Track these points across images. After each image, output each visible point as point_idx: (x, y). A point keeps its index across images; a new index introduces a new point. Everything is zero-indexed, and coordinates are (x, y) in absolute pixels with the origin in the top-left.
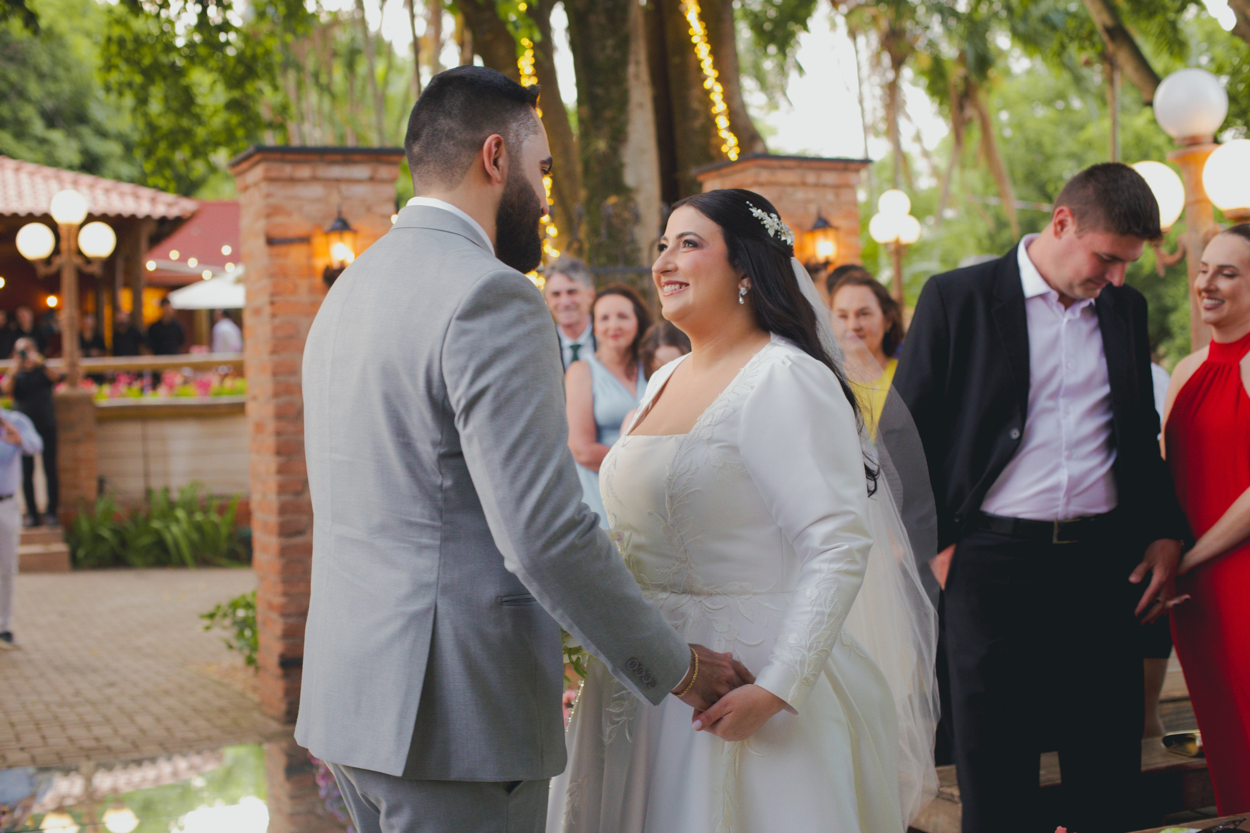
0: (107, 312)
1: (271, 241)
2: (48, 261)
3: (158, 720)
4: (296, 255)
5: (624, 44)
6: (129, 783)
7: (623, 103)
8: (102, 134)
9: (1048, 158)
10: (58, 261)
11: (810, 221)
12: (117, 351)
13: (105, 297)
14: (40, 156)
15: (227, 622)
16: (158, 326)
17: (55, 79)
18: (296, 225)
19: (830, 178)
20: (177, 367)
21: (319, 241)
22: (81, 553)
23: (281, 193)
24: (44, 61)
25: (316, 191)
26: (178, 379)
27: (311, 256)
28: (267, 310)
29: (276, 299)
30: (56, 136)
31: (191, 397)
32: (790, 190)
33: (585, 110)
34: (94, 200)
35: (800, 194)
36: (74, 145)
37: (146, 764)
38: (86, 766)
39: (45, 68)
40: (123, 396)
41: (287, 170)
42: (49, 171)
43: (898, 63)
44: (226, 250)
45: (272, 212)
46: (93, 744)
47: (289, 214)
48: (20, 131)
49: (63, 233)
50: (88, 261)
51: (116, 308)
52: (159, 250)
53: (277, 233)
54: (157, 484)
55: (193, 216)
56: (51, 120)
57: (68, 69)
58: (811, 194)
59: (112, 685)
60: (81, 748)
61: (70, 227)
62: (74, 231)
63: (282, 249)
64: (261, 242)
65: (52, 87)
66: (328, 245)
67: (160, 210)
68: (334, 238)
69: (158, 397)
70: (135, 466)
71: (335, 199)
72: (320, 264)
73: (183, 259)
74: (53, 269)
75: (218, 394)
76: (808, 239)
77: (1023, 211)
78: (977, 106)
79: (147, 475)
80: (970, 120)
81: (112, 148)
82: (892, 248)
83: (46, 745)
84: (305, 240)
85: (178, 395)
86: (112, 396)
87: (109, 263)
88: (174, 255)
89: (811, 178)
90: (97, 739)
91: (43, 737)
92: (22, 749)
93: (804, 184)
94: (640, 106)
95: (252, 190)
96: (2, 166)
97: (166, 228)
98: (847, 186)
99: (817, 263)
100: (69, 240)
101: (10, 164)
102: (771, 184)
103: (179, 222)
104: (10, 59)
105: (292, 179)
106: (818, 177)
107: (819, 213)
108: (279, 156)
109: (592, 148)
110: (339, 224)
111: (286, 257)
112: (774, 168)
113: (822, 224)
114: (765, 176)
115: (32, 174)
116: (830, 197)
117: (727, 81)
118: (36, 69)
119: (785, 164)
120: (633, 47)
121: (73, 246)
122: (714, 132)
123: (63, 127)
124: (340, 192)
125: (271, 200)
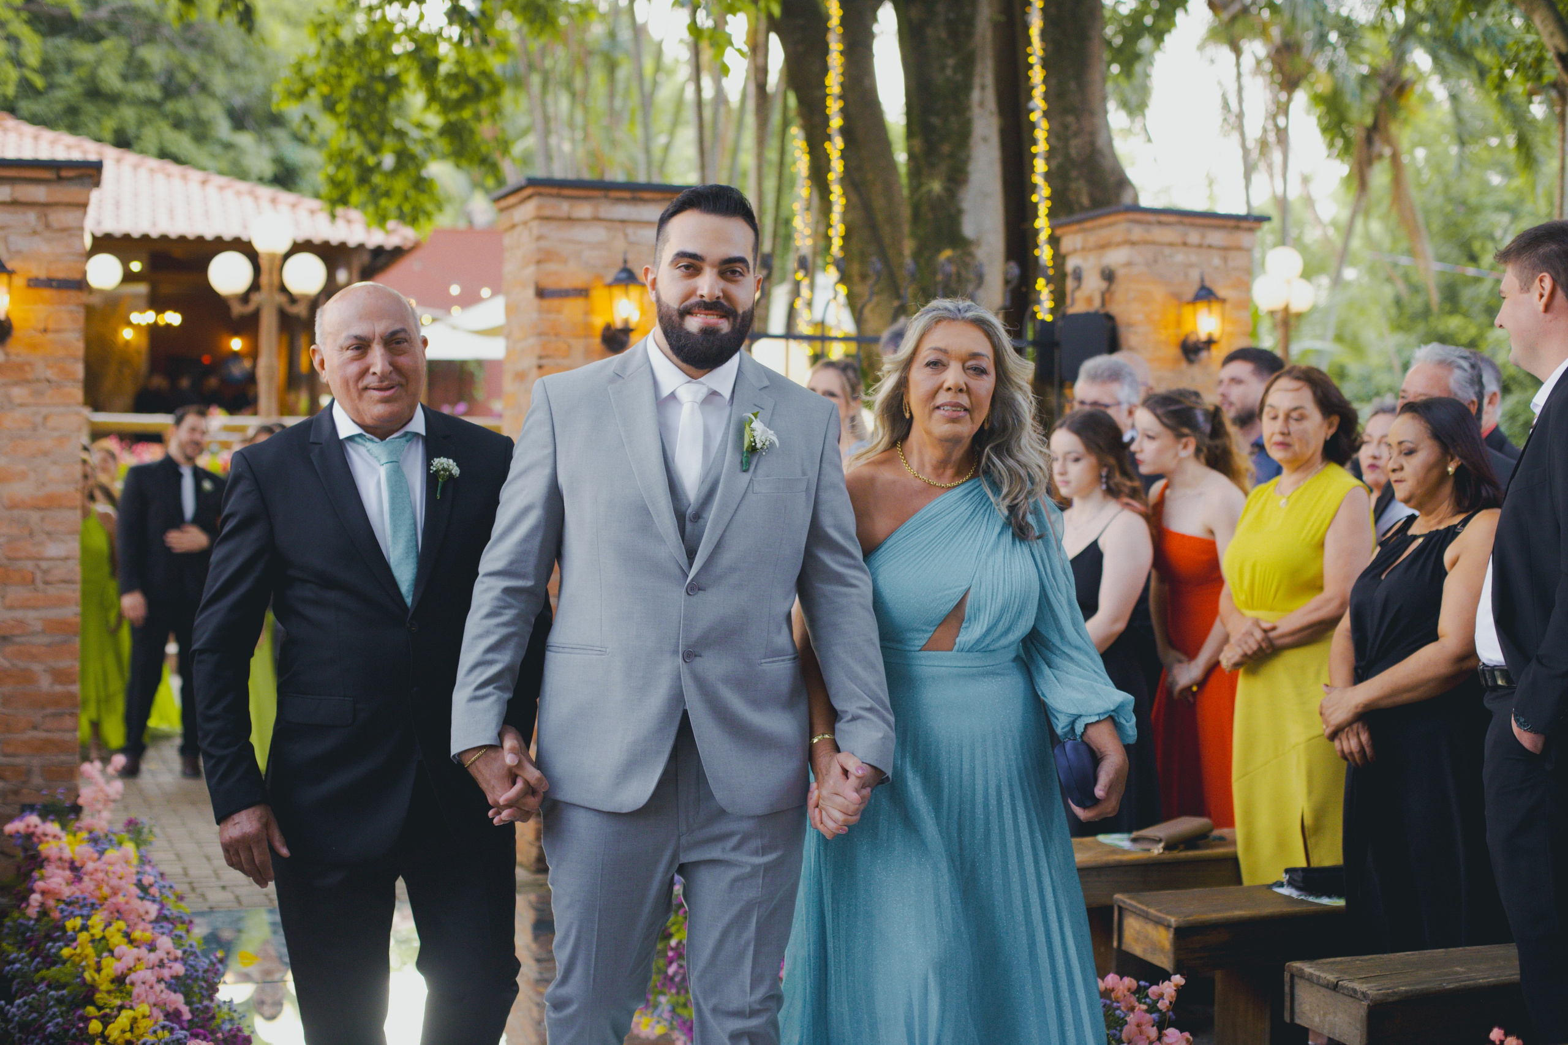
1: (541, 293)
2: (245, 298)
4: (572, 309)
5: (967, 64)
7: (963, 136)
8: (302, 141)
9: (1474, 210)
10: (256, 298)
11: (1191, 291)
14: (224, 165)
17: (247, 71)
18: (571, 275)
19: (1216, 238)
21: (599, 295)
23: (555, 234)
25: (598, 233)
27: (588, 313)
28: (534, 374)
29: (544, 362)
30: (245, 140)
32: (1167, 251)
33: (917, 143)
34: (297, 223)
35: (1180, 257)
36: (267, 151)
39: (235, 57)
41: (564, 208)
42: (243, 186)
43: (1290, 83)
44: (455, 290)
45: (543, 258)
47: (565, 262)
48: (201, 133)
49: (264, 263)
50: (293, 299)
53: (549, 283)
55: (416, 246)
56: (239, 119)
57: (262, 59)
58: (1193, 258)
61: (272, 256)
62: (278, 263)
63: (555, 303)
64: (530, 292)
65: (242, 80)
66: (611, 298)
67: (376, 239)
68: (617, 291)
71: (620, 244)
72: (599, 322)
74: (250, 308)
76: (1188, 311)
77: (1442, 273)
78: (1388, 141)
80: (1380, 156)
81: (312, 157)
82: (1279, 317)
84: (583, 293)
89: (1194, 237)
92: (224, 888)
93: (1185, 244)
94: (985, 140)
95: (519, 229)
96: (184, 178)
97: (382, 260)
98: (1239, 248)
99: (1198, 340)
100: (271, 273)
101: (195, 176)
102: (1146, 243)
103: (398, 253)
104: (193, 43)
105: (570, 219)
106: (1203, 236)
107: (1202, 280)
108: (555, 191)
109: (924, 189)
110: (624, 275)
111: (559, 312)
112: (1149, 223)
113: (1205, 295)
114: (1137, 232)
115: (221, 188)
116: (1217, 261)
117: (1092, 113)
118: (223, 57)
119: (1163, 218)
120: (979, 68)
121: (276, 281)
122: (1074, 174)
123: (254, 129)
124: (626, 236)
125: (544, 244)
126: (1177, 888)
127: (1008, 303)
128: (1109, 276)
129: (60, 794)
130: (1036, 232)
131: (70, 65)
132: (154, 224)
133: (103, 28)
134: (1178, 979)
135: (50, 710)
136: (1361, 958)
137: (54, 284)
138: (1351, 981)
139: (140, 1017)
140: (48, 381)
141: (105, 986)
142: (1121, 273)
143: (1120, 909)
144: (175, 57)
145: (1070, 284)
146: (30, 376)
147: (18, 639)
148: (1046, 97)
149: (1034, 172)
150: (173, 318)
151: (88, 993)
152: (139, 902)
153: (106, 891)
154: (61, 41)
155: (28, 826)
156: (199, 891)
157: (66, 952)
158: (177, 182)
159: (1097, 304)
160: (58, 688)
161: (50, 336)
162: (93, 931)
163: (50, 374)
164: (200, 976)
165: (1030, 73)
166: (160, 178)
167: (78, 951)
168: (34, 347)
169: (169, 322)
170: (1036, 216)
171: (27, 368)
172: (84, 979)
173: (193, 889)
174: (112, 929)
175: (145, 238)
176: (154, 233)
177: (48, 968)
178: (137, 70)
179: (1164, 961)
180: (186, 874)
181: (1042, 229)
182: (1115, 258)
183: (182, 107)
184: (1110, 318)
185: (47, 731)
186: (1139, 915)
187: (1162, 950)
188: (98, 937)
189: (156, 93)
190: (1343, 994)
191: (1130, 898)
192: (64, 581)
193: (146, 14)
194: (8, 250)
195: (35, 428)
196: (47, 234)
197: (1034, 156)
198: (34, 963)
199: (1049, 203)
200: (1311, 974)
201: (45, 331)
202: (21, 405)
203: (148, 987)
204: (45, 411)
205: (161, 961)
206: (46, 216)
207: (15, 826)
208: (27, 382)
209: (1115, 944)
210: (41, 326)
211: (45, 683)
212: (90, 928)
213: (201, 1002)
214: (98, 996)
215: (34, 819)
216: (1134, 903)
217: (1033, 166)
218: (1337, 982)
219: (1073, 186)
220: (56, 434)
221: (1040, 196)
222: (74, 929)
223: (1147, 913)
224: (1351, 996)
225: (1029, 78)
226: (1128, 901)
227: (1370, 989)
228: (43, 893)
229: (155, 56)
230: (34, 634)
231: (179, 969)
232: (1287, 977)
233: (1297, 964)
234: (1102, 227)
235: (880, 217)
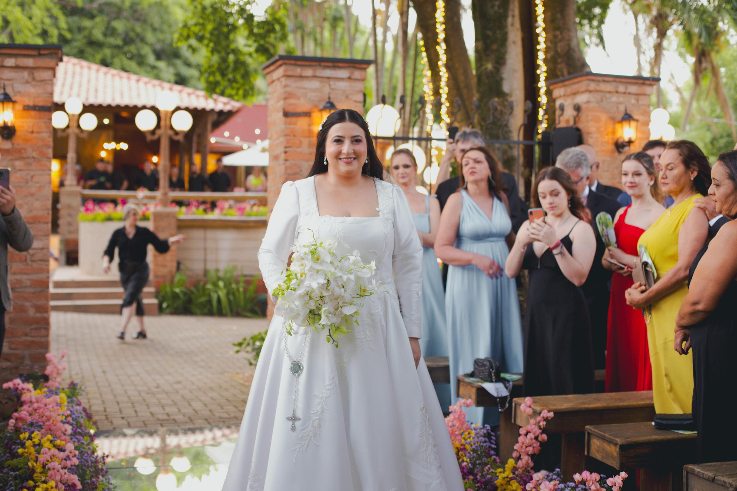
0: (186, 167)
1: (286, 114)
2: (153, 132)
3: (205, 405)
4: (302, 123)
5: (505, 5)
6: (187, 443)
7: (504, 41)
8: (188, 64)
10: (159, 132)
11: (620, 116)
12: (192, 189)
13: (186, 158)
15: (249, 349)
16: (214, 174)
17: (162, 31)
18: (302, 105)
19: (633, 89)
20: (226, 199)
21: (316, 115)
22: (165, 305)
23: (294, 85)
24: (156, 21)
25: (315, 84)
26: (226, 205)
27: (310, 124)
28: (283, 156)
29: (287, 150)
30: (162, 65)
31: (234, 216)
32: (608, 95)
34: (182, 99)
35: (614, 99)
36: (172, 70)
37: (198, 432)
38: (162, 430)
39: (157, 25)
40: (194, 214)
41: (298, 71)
44: (257, 132)
45: (287, 96)
46: (166, 417)
47: (298, 98)
48: (141, 61)
49: (162, 116)
50: (176, 133)
51: (191, 163)
52: (218, 131)
53: (290, 109)
54: (211, 266)
55: (238, 111)
56: (159, 55)
58: (621, 99)
59: (179, 382)
60: (158, 419)
61: (166, 112)
62: (169, 115)
63: (294, 119)
64: (281, 114)
65: (161, 36)
66: (322, 117)
67: (219, 107)
68: (325, 113)
69: (214, 215)
70: (199, 255)
71: (326, 90)
73: (232, 137)
74: (156, 137)
75: (250, 215)
76: (618, 126)
78: (710, 61)
79: (205, 261)
80: (705, 69)
81: (193, 73)
83: (137, 416)
84: (308, 114)
85: (225, 215)
86: (187, 213)
87: (188, 135)
88: (227, 134)
89: (621, 89)
90: (168, 415)
91: (136, 412)
92: (123, 418)
93: (617, 92)
94: (514, 43)
95: (276, 83)
96: (129, 78)
97: (223, 118)
98: (645, 95)
99: (624, 141)
100: (166, 120)
101: (134, 77)
102: (597, 91)
103: (230, 114)
104: (137, 20)
105: (301, 77)
106: (626, 88)
107: (626, 110)
108: (293, 62)
109: (483, 68)
110: (328, 105)
111: (295, 124)
112: (599, 81)
113: (628, 117)
114: (593, 86)
115: (146, 83)
116: (633, 101)
117: (569, 30)
118: (152, 26)
119: (606, 79)
120: (511, 7)
121: (168, 124)
122: (560, 60)
123: (166, 60)
124: (330, 85)
125: (288, 89)
126: (619, 423)
127: (526, 122)
128: (578, 108)
129: (36, 369)
130: (539, 89)
131: (80, 29)
132: (113, 100)
133: (95, 12)
134: (623, 474)
135: (34, 326)
136: (726, 463)
137: (37, 108)
138: (722, 476)
139: (50, 488)
140: (34, 158)
141: (39, 470)
142: (584, 106)
143: (589, 434)
144: (129, 25)
145: (558, 113)
146: (25, 155)
147: (18, 290)
148: (545, 21)
149: (538, 58)
150: (124, 146)
151: (30, 474)
152: (62, 425)
153: (44, 418)
154: (76, 18)
155: (14, 385)
156: (110, 419)
157: (20, 451)
158: (125, 81)
159: (571, 123)
160: (38, 315)
161: (35, 135)
162: (34, 440)
163: (34, 154)
164: (90, 465)
165: (537, 9)
166: (117, 79)
167: (26, 450)
168: (26, 140)
169: (122, 148)
170: (539, 81)
171: (23, 151)
172: (29, 466)
173: (107, 419)
174: (45, 439)
175: (109, 106)
176: (114, 104)
177: (12, 459)
178: (110, 31)
179: (615, 464)
180: (105, 411)
181: (542, 87)
182: (581, 99)
183: (133, 49)
184: (578, 130)
185: (33, 337)
186: (599, 437)
187: (613, 457)
188: (36, 443)
189: (119, 42)
190: (718, 484)
191: (594, 428)
192: (41, 260)
193: (115, 5)
194: (14, 91)
195: (27, 182)
196: (34, 83)
197: (538, 50)
198: (6, 457)
199: (545, 74)
200: (699, 472)
201: (32, 132)
202: (20, 170)
203: (56, 471)
204: (32, 173)
205: (68, 456)
206: (33, 74)
207: (10, 385)
208: (22, 158)
209: (586, 453)
210: (30, 130)
211: (31, 312)
212: (33, 438)
213: (91, 479)
214: (35, 475)
215: (18, 381)
216: (597, 431)
217: (538, 56)
218: (714, 477)
219: (559, 66)
220: (38, 185)
221: (541, 70)
222: (24, 438)
223: (604, 436)
224: (723, 485)
225: (536, 11)
226: (593, 430)
227: (733, 481)
228: (17, 419)
229: (119, 25)
230: (26, 287)
231: (76, 461)
232: (684, 473)
233: (690, 466)
234: (574, 84)
235: (462, 85)
